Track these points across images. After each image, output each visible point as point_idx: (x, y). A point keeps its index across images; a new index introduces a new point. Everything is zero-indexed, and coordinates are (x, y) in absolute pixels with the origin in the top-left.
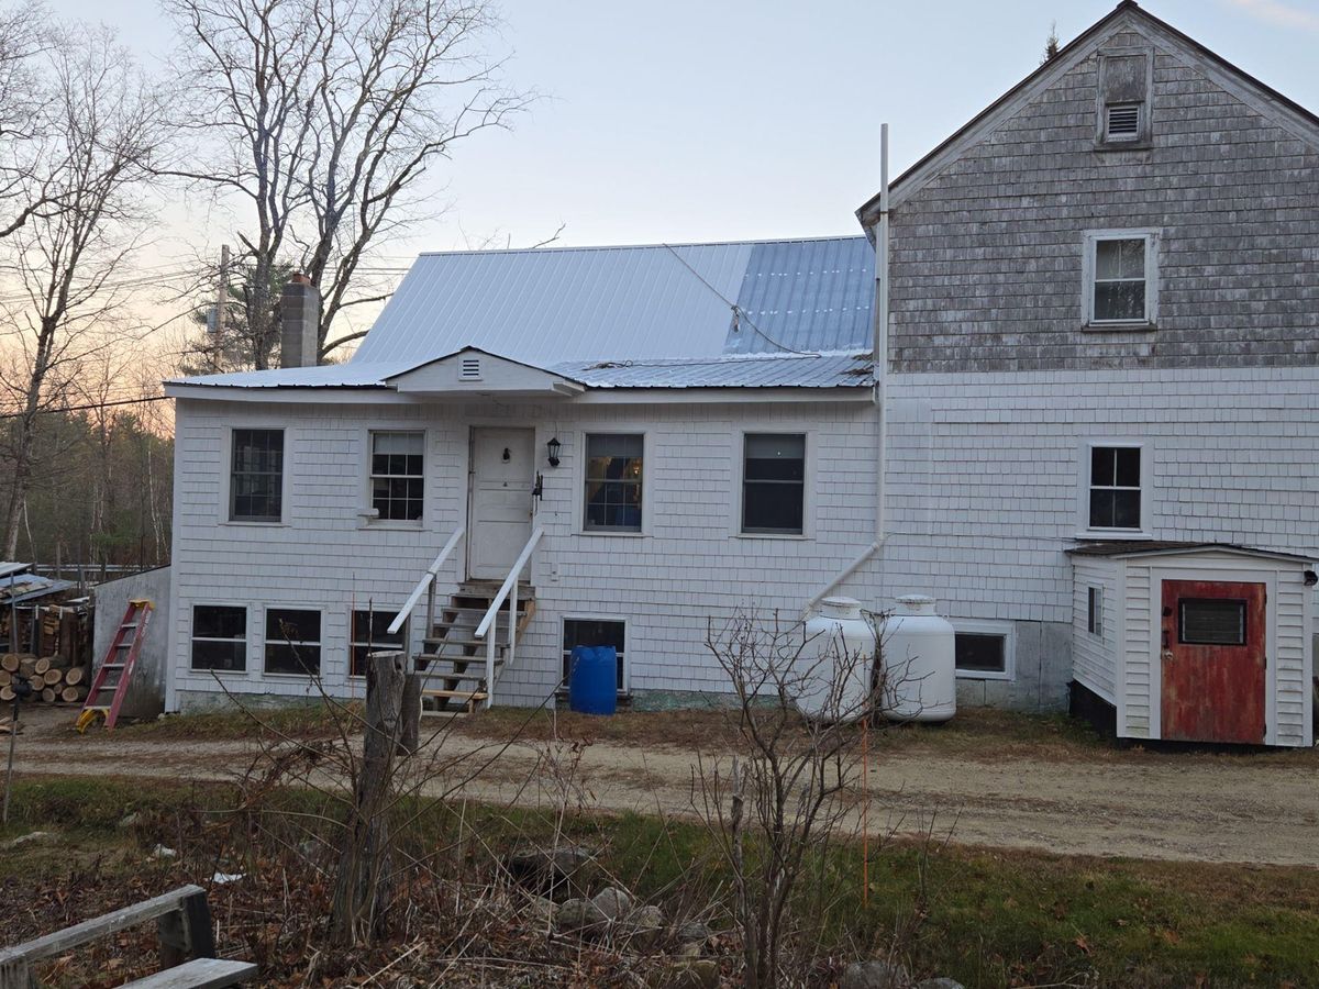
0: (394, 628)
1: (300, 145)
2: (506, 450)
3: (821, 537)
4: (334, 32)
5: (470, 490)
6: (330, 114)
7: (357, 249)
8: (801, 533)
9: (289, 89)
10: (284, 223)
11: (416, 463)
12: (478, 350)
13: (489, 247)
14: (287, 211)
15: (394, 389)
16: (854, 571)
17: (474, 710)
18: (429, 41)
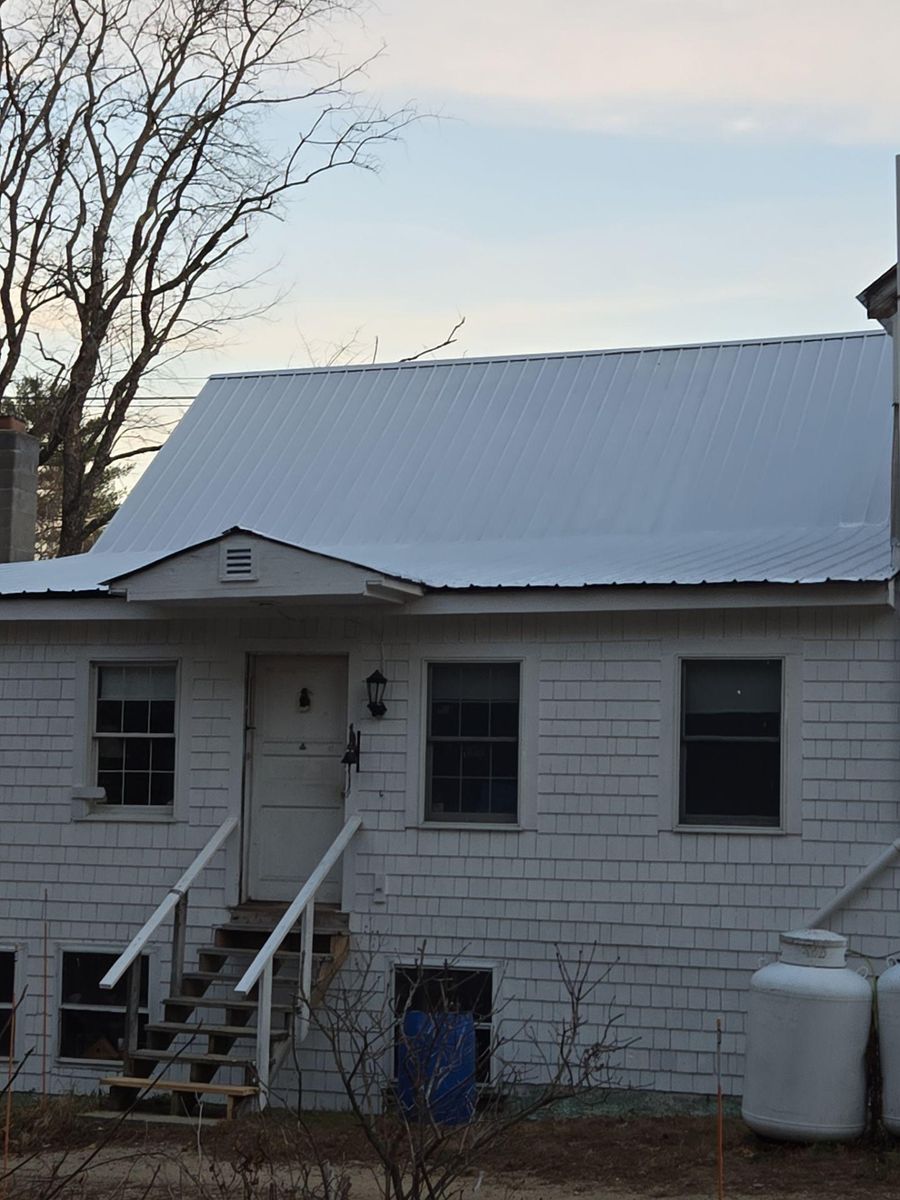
0: (110, 979)
1: (49, 205)
2: (304, 692)
3: (811, 830)
4: (104, 29)
5: (247, 757)
6: (98, 157)
7: (137, 369)
8: (777, 824)
9: (30, 122)
10: (23, 331)
11: (164, 714)
12: (249, 534)
13: (342, 361)
14: (27, 310)
15: (123, 596)
16: (865, 887)
17: (234, 1115)
18: (247, 35)
